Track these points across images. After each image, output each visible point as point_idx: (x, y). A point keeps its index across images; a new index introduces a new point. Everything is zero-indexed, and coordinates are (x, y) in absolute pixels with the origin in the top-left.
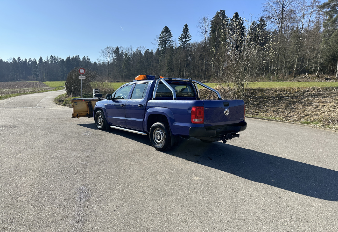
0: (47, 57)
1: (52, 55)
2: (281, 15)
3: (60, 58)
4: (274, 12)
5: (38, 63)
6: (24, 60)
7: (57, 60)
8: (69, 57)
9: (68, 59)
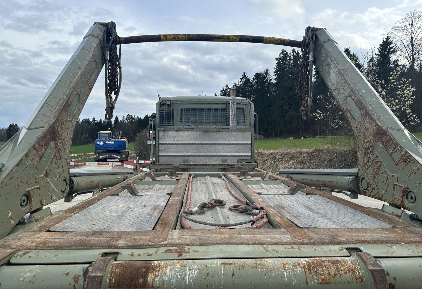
0: (124, 116)
1: (128, 114)
2: (410, 46)
3: (138, 117)
4: (399, 42)
5: (113, 123)
6: (99, 121)
7: (134, 119)
8: (147, 116)
9: (146, 117)
